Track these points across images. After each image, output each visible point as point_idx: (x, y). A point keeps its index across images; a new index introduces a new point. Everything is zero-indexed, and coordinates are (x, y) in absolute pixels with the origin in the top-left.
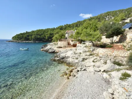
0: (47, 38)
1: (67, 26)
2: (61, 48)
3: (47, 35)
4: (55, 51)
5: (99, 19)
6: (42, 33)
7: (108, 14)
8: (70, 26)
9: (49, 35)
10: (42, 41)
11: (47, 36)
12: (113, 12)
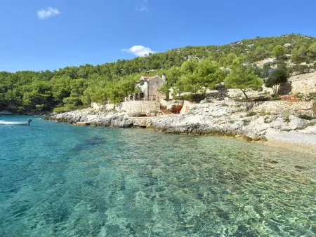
0: (26, 101)
1: (91, 70)
2: (145, 115)
3: (28, 90)
4: (135, 124)
5: (172, 60)
6: (8, 83)
7: (190, 51)
8: (99, 69)
9: (34, 92)
10: (10, 110)
11: (26, 94)
12: (198, 48)
